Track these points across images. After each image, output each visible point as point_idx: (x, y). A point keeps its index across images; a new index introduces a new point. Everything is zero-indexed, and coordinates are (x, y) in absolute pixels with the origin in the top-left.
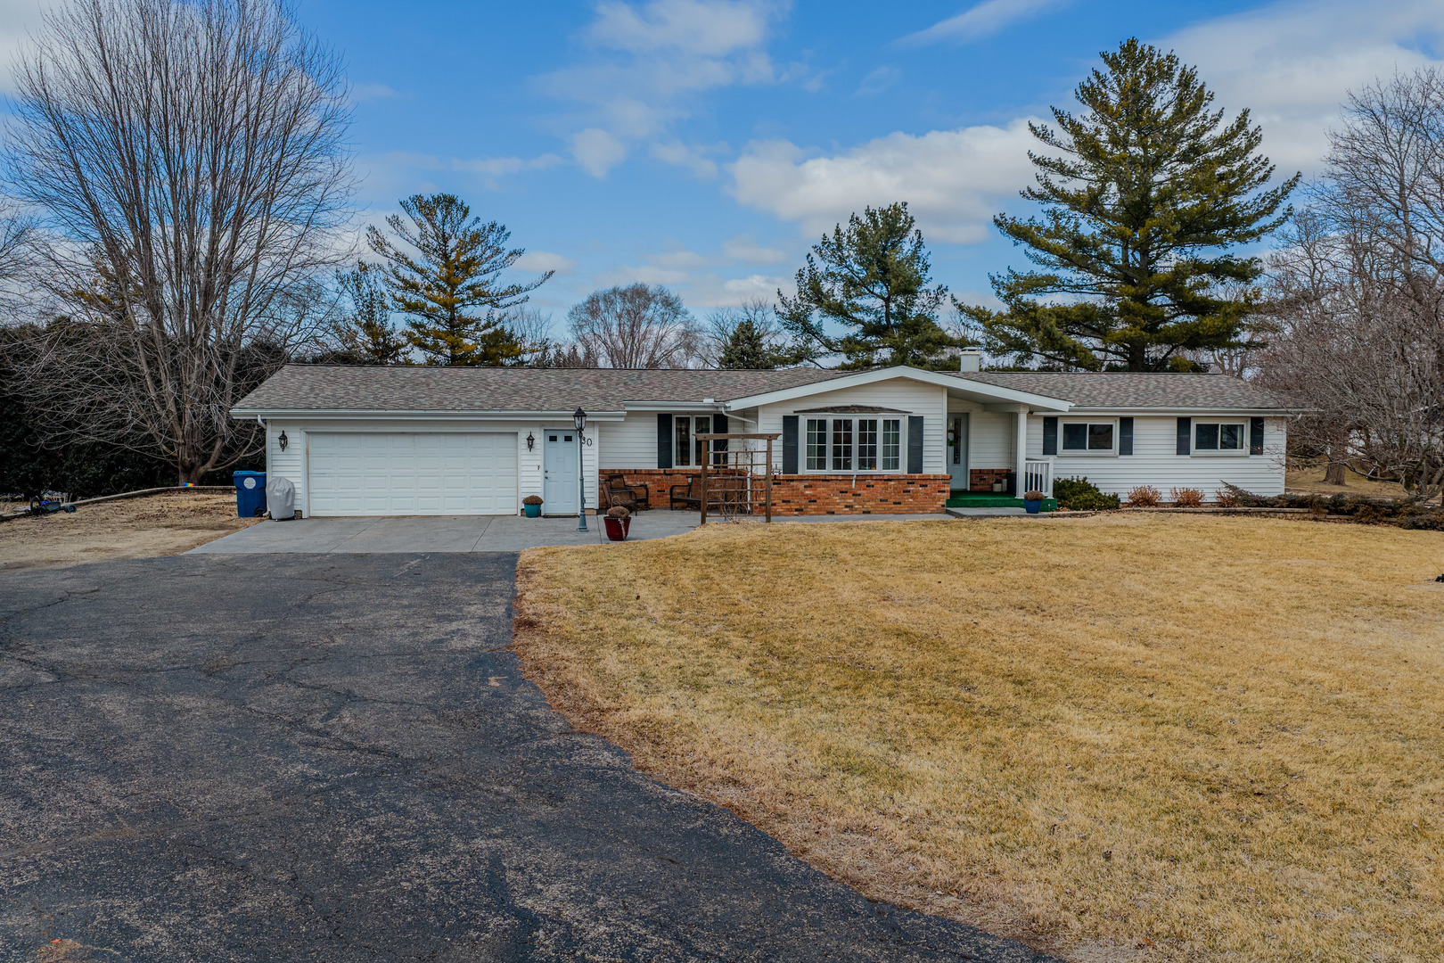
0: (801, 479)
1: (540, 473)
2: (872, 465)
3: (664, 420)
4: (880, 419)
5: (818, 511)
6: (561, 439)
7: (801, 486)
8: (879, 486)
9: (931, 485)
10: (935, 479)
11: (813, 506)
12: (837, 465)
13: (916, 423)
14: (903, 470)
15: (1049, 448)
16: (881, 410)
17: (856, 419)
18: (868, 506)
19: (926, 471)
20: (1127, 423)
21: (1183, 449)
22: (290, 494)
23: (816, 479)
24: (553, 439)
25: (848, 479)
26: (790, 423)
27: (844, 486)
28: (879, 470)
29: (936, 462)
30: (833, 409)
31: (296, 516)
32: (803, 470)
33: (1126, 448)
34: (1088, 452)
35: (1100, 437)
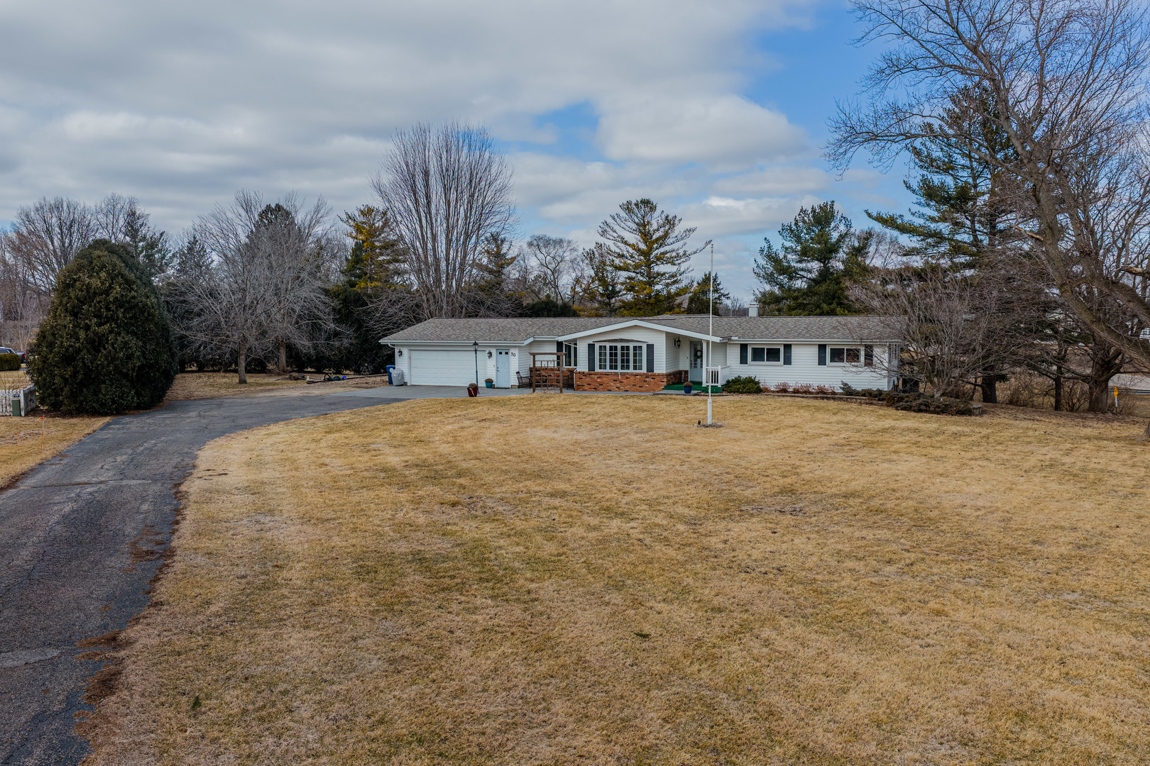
0: (595, 374)
1: (495, 369)
2: (628, 368)
3: (559, 344)
4: (631, 345)
5: (604, 390)
6: (504, 353)
7: (596, 377)
8: (632, 378)
9: (658, 378)
10: (659, 375)
11: (601, 387)
12: (611, 368)
13: (650, 348)
14: (644, 370)
15: (743, 360)
16: (632, 341)
17: (619, 345)
18: (627, 387)
19: (656, 371)
20: (788, 347)
21: (822, 361)
22: (402, 375)
23: (601, 374)
24: (501, 353)
25: (616, 374)
26: (591, 347)
27: (615, 378)
28: (631, 370)
29: (661, 367)
30: (609, 341)
31: (405, 384)
32: (597, 370)
33: (788, 361)
34: (766, 363)
35: (773, 354)
